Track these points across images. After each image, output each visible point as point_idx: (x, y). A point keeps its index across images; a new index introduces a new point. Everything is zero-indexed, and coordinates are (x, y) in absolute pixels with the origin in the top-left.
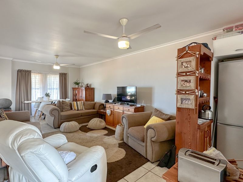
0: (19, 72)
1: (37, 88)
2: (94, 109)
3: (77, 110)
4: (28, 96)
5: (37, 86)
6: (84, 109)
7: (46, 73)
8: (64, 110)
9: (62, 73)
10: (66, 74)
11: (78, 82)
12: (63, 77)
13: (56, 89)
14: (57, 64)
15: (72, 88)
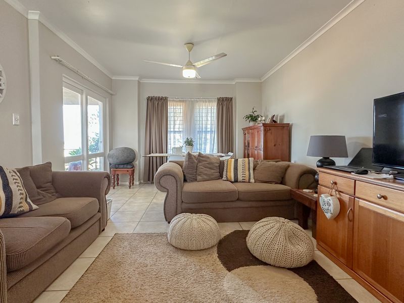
0: (149, 101)
1: (177, 130)
2: (282, 183)
3: (233, 180)
4: (162, 145)
5: (177, 126)
6: (252, 180)
7: (192, 99)
8: (199, 178)
9: (223, 98)
10: (231, 98)
11: (256, 114)
12: (225, 106)
13: (211, 132)
14: (190, 65)
15: (242, 129)
